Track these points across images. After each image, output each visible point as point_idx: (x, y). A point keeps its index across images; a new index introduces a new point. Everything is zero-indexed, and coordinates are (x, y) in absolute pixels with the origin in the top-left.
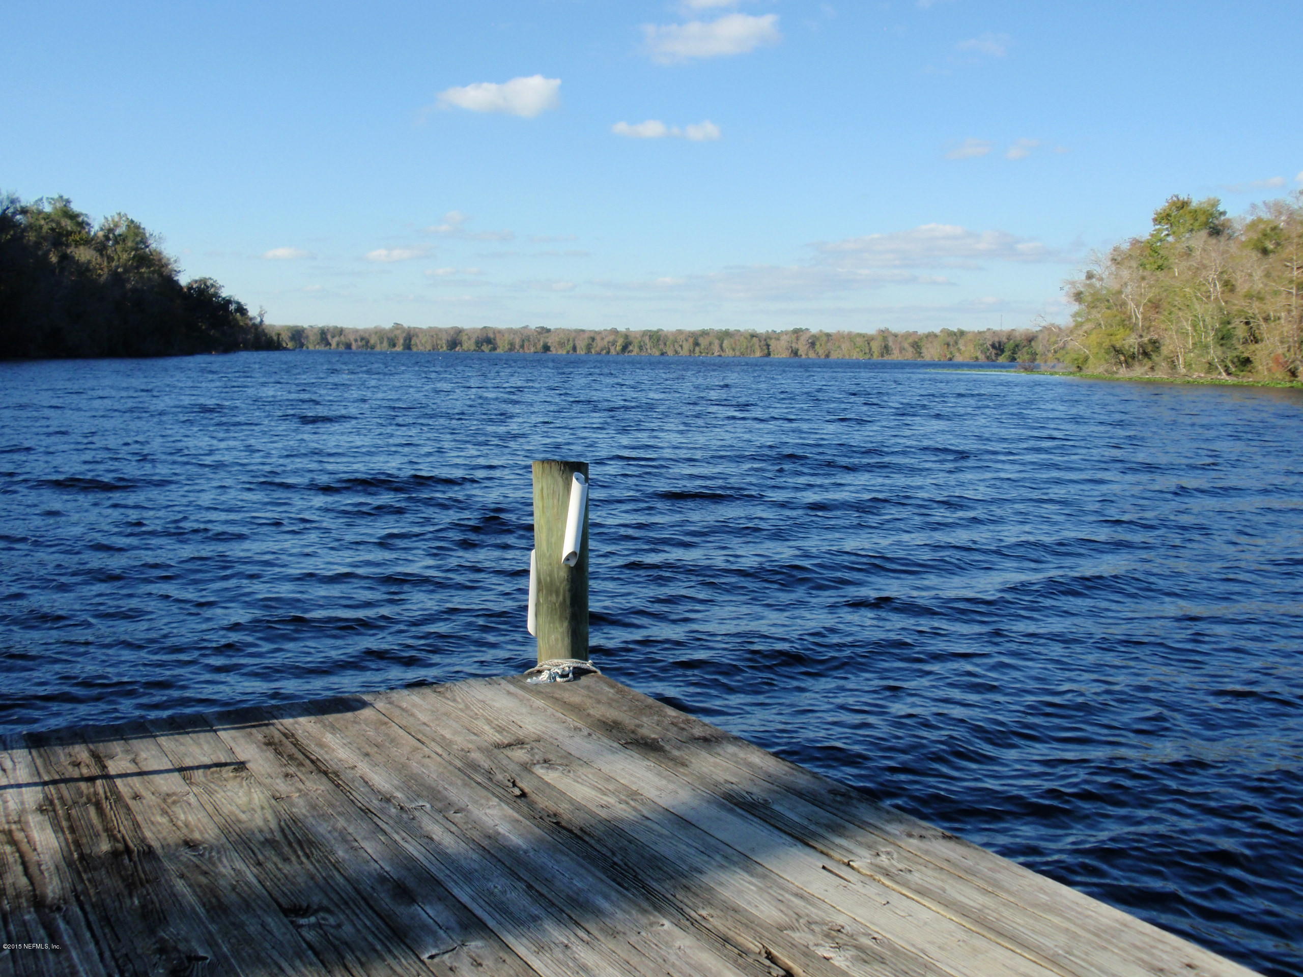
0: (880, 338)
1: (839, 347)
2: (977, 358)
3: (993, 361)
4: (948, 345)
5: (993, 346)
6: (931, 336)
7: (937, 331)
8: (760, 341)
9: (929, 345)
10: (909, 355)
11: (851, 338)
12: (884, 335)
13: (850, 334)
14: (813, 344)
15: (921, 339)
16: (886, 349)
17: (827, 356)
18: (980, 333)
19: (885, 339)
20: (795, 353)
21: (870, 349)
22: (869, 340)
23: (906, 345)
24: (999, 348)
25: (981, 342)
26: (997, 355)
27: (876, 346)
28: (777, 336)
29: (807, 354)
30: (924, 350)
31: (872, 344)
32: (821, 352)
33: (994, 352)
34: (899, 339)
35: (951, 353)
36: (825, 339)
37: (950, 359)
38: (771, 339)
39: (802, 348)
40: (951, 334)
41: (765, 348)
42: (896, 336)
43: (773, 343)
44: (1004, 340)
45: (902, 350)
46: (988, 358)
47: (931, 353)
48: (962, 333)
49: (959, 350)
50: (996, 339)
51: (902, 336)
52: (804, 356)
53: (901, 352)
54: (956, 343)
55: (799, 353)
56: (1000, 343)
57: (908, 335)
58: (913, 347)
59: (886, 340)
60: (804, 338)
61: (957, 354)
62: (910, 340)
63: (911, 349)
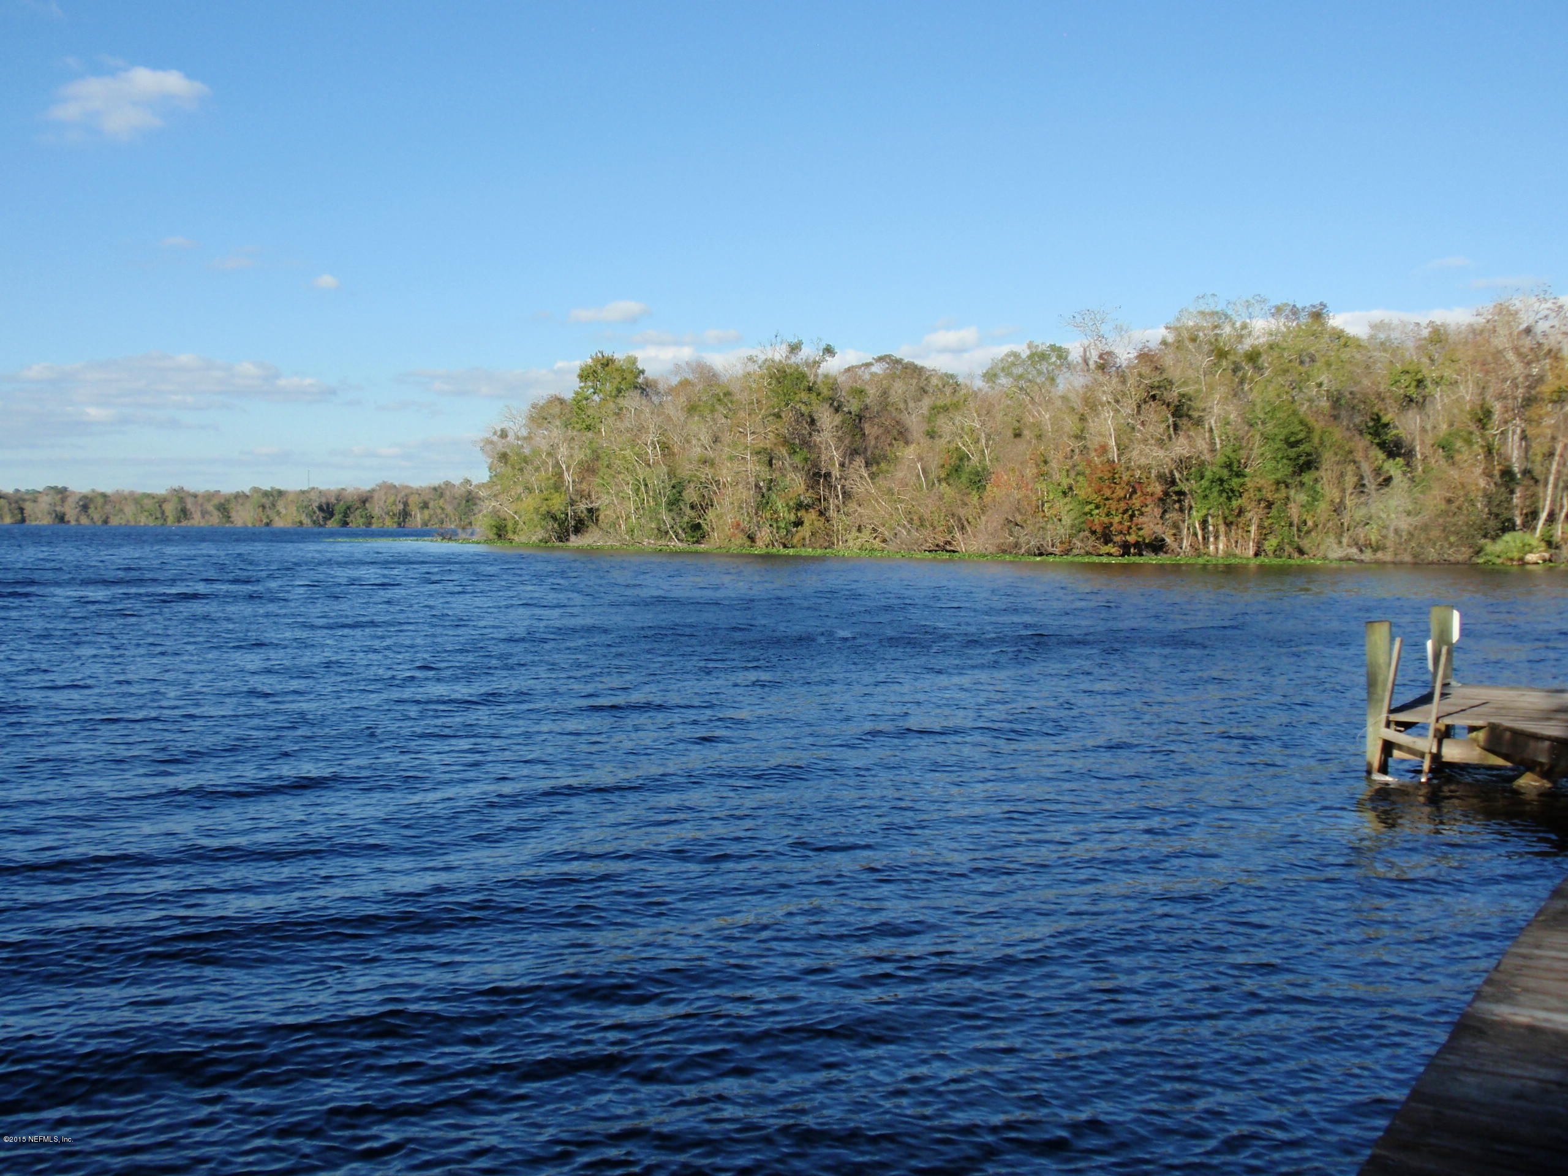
0: (176, 499)
1: (121, 510)
2: (301, 523)
3: (321, 526)
4: (264, 507)
5: (320, 508)
6: (240, 497)
7: (247, 490)
8: (10, 504)
9: (239, 508)
10: (215, 519)
11: (138, 500)
12: (180, 496)
13: (132, 494)
14: (85, 508)
15: (228, 501)
16: (184, 513)
17: (106, 522)
18: (303, 492)
19: (181, 500)
20: (61, 518)
21: (163, 513)
22: (161, 501)
23: (210, 507)
24: (327, 510)
25: (305, 503)
26: (325, 519)
27: (170, 509)
28: (34, 496)
29: (77, 520)
30: (233, 514)
31: (165, 506)
32: (96, 516)
33: (321, 515)
34: (200, 500)
35: (268, 517)
36: (101, 500)
37: (267, 524)
38: (24, 500)
39: (71, 512)
40: (266, 494)
41: (16, 512)
42: (195, 496)
43: (28, 507)
44: (333, 500)
45: (204, 513)
46: (314, 522)
47: (244, 517)
48: (281, 493)
49: (278, 513)
50: (324, 500)
51: (204, 497)
52: (73, 523)
53: (203, 517)
54: (274, 505)
55: (67, 518)
56: (328, 505)
57: (210, 496)
58: (219, 510)
59: (183, 502)
60: (71, 502)
61: (277, 518)
62: (216, 501)
63: (216, 513)
